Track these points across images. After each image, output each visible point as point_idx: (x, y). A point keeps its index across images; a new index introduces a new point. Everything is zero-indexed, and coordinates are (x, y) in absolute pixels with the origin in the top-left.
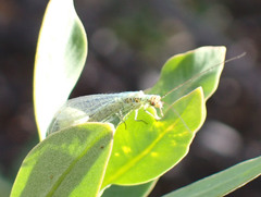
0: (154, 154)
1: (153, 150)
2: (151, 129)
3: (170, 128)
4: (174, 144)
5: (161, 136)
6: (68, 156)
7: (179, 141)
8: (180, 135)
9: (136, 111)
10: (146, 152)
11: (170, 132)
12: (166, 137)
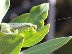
0: (32, 40)
1: (32, 39)
2: (32, 34)
3: (38, 34)
4: (38, 38)
5: (35, 36)
6: (9, 43)
7: (40, 37)
8: (41, 35)
9: (29, 29)
10: (29, 39)
11: (38, 35)
12: (36, 36)
